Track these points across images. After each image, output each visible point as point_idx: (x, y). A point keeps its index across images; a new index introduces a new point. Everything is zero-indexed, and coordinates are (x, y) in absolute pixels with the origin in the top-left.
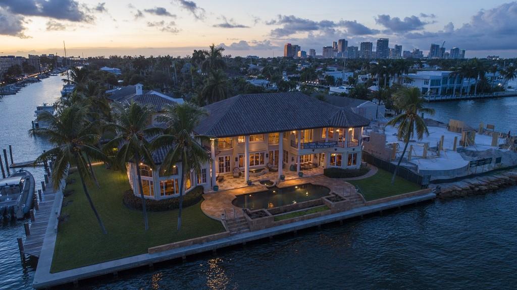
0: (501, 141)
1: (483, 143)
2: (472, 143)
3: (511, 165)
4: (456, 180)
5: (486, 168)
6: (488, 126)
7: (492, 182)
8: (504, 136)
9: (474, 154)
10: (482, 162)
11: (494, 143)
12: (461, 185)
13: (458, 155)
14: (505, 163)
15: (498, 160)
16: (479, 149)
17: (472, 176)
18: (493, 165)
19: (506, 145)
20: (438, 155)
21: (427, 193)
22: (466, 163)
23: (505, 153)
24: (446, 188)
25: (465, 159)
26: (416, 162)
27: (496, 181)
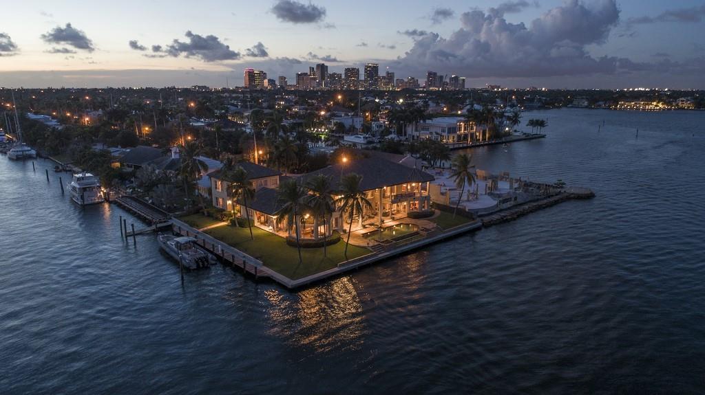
0: (516, 185)
1: (504, 186)
2: (496, 188)
3: (523, 202)
4: (492, 214)
5: (508, 205)
6: (504, 174)
7: (513, 214)
8: (517, 181)
9: (499, 196)
10: (505, 201)
11: (511, 187)
12: (495, 217)
13: (489, 197)
14: (520, 200)
15: (516, 199)
16: (502, 192)
17: (501, 211)
18: (512, 203)
19: (519, 188)
20: (477, 198)
21: (476, 223)
22: (495, 203)
23: (519, 194)
24: (486, 219)
25: (495, 200)
26: (465, 204)
27: (516, 213)
